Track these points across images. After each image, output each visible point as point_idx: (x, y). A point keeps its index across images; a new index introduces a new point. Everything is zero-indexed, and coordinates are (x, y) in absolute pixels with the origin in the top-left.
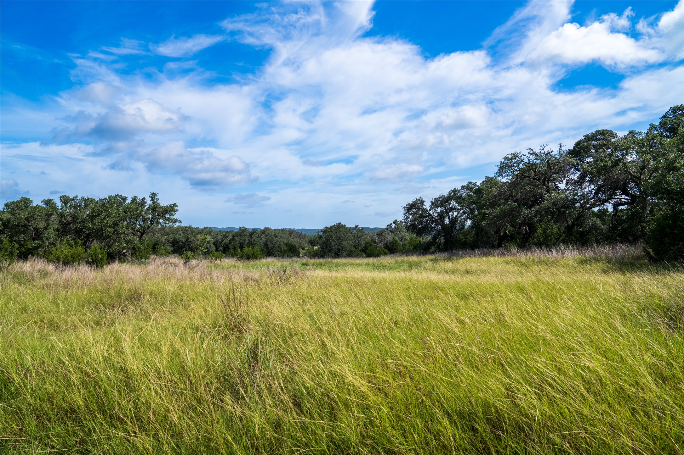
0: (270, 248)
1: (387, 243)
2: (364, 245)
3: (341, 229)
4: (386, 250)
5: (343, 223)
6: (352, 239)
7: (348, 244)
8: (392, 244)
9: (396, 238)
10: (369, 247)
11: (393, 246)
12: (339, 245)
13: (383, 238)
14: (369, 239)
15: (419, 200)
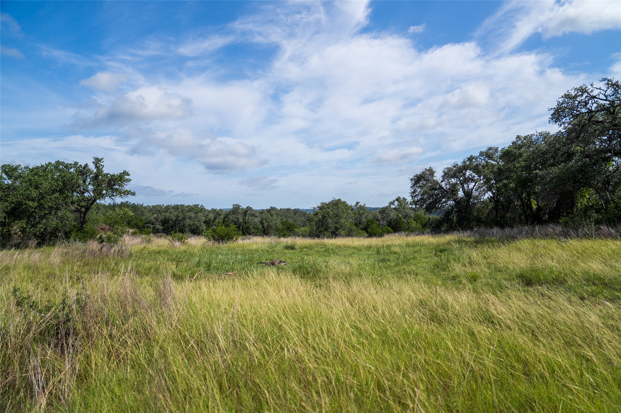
0: (265, 227)
1: (390, 221)
2: (366, 223)
3: (340, 205)
4: (389, 229)
5: (343, 200)
6: (352, 217)
7: (347, 222)
8: (395, 222)
9: (400, 215)
10: (371, 225)
11: (397, 224)
12: (337, 223)
13: (385, 215)
14: (370, 217)
15: (428, 170)
